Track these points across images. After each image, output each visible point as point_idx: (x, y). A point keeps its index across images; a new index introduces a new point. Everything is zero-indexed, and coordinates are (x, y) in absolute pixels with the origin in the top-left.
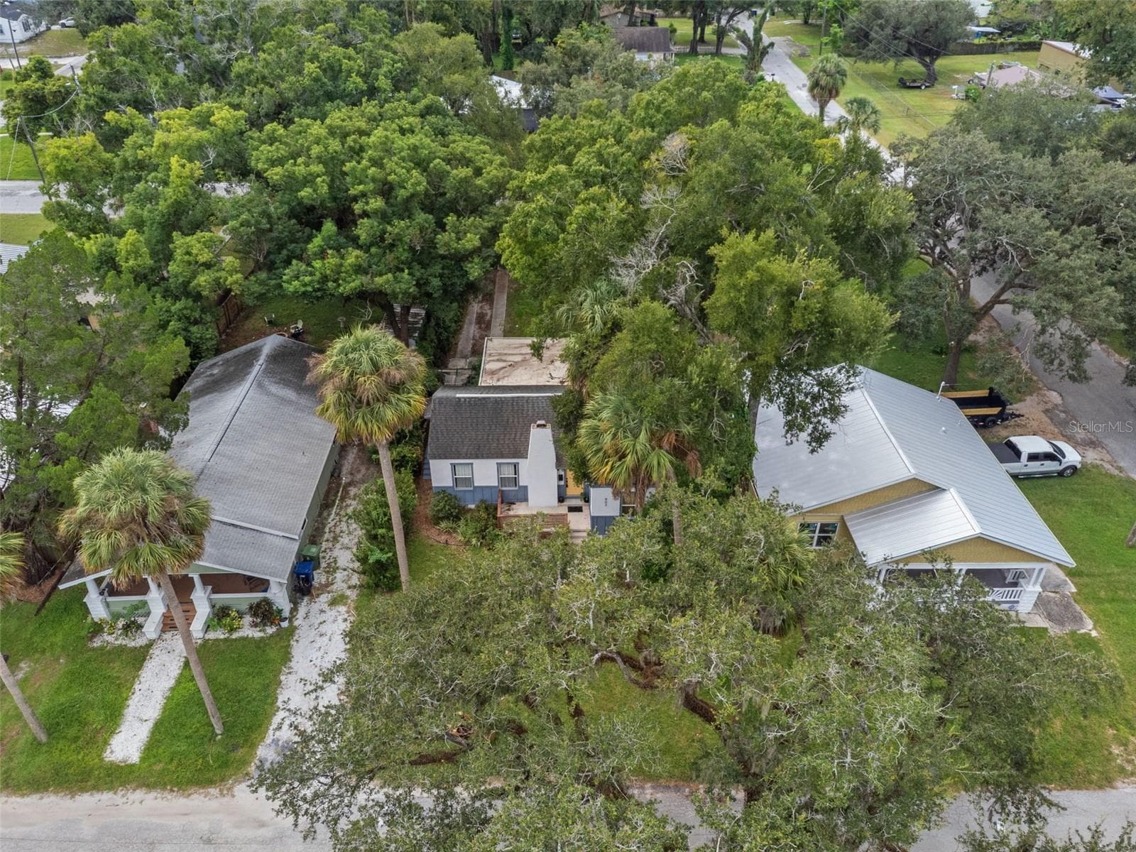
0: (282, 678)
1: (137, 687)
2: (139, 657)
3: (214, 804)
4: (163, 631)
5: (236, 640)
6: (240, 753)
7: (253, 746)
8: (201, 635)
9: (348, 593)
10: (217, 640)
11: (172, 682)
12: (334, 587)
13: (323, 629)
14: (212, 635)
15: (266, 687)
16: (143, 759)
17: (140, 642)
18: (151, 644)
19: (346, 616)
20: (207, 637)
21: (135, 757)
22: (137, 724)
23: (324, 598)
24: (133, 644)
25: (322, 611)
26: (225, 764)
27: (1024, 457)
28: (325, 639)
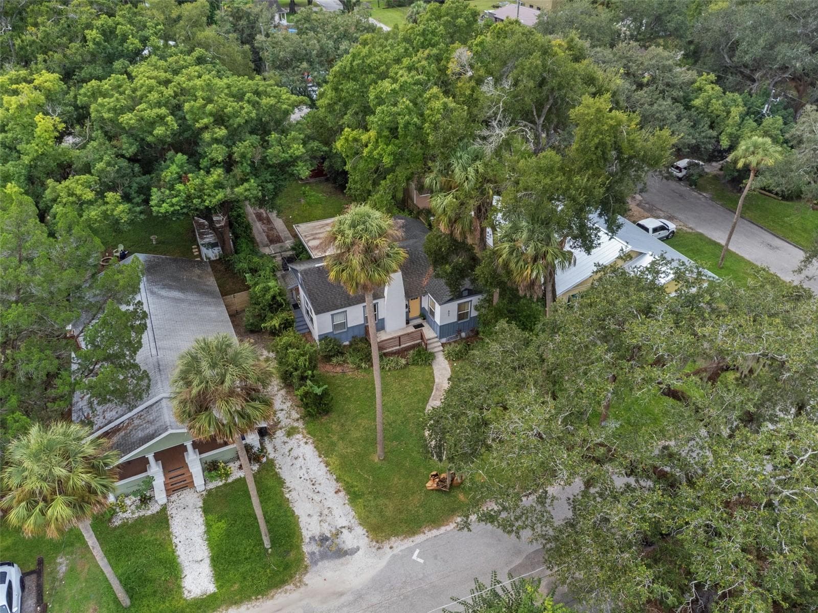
0: (287, 496)
1: (175, 541)
2: (162, 520)
3: (296, 595)
4: (168, 496)
5: (233, 482)
6: (292, 555)
7: (299, 547)
8: (203, 488)
9: (296, 424)
10: (218, 487)
11: (203, 528)
12: (283, 424)
13: (294, 453)
14: (212, 485)
15: (280, 506)
16: (220, 587)
17: (154, 509)
18: (164, 508)
19: (305, 440)
20: (208, 488)
21: (212, 588)
22: (196, 566)
23: (280, 434)
24: (149, 513)
25: (285, 443)
26: (287, 567)
27: (651, 231)
28: (301, 460)
